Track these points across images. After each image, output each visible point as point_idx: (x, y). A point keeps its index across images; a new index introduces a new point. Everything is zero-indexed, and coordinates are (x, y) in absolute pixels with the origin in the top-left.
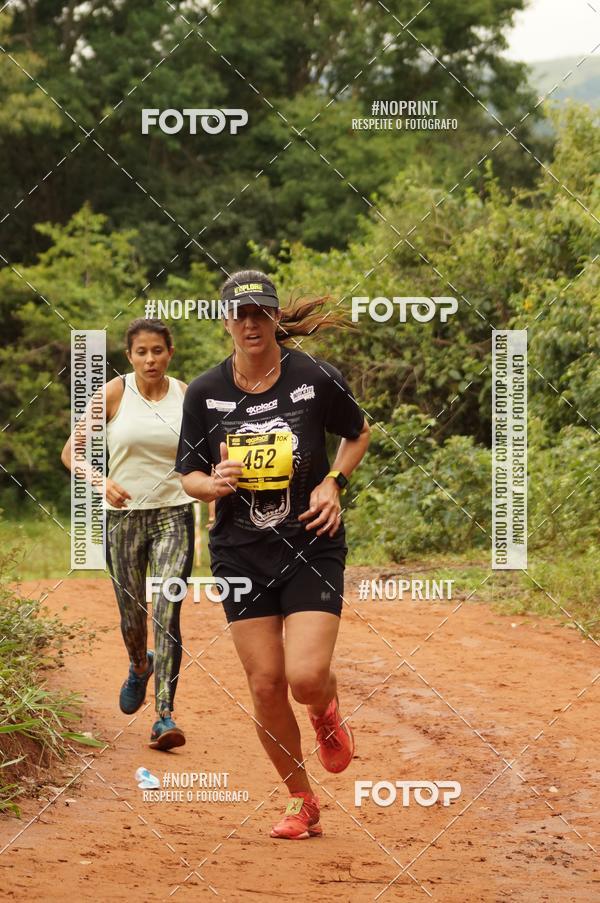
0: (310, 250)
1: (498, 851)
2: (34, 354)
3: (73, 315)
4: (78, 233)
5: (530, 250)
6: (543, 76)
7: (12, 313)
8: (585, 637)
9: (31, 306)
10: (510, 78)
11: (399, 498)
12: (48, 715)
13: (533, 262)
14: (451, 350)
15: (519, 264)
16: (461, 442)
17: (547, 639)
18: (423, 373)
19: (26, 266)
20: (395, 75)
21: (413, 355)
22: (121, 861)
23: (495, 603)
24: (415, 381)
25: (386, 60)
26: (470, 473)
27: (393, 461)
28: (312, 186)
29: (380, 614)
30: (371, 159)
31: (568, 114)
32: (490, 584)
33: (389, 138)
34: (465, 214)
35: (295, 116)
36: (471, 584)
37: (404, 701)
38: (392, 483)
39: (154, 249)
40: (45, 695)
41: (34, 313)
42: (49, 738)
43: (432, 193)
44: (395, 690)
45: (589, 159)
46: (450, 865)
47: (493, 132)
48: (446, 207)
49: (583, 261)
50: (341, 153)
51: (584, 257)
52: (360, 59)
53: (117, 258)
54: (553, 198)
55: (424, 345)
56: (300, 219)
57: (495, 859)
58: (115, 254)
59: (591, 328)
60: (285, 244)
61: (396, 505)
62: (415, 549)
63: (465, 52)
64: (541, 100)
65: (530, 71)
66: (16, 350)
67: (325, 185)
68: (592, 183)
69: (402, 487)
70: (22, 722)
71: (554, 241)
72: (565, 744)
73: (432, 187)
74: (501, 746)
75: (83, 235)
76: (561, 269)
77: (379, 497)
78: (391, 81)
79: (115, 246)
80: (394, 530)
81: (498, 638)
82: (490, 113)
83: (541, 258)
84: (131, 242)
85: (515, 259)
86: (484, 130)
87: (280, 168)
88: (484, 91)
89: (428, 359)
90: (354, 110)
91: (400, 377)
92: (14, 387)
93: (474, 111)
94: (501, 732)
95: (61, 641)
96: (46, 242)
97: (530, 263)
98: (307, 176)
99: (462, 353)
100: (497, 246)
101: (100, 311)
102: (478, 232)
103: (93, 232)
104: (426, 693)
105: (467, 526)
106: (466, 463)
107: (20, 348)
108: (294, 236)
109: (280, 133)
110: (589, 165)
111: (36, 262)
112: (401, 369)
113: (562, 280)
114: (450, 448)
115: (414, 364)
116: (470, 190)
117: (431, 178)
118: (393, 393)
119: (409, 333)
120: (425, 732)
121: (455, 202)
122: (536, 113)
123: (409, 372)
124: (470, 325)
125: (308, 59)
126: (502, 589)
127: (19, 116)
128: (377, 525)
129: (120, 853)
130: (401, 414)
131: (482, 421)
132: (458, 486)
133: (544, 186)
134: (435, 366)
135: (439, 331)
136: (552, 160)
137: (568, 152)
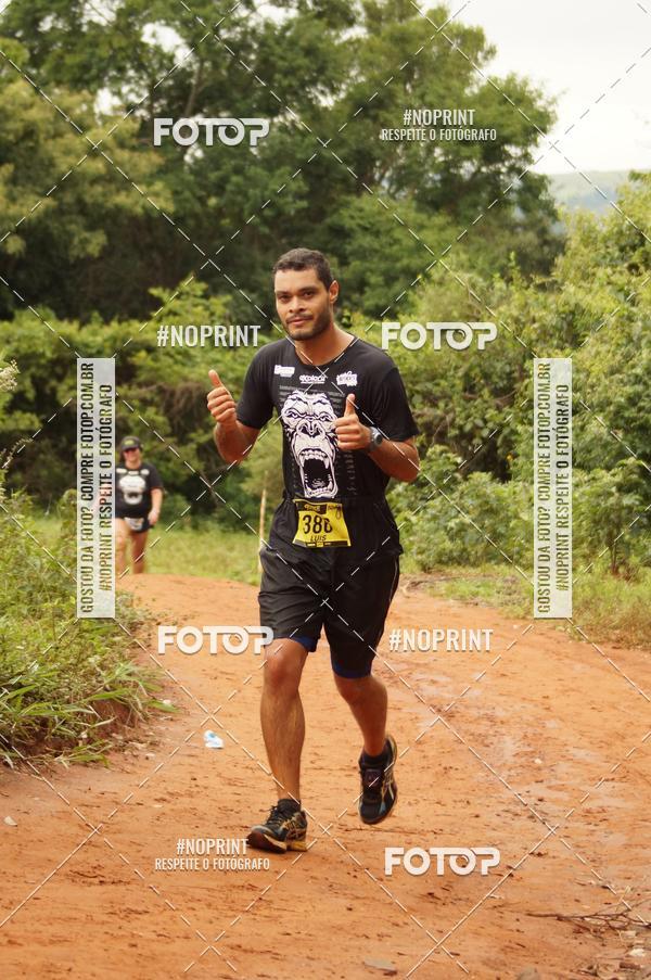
0: (367, 319)
1: (490, 809)
2: (145, 392)
3: (176, 362)
4: (183, 297)
5: (544, 325)
6: (561, 187)
7: (129, 359)
8: (572, 638)
9: (143, 354)
10: (533, 187)
11: (429, 521)
12: (136, 685)
13: (545, 334)
14: (476, 403)
15: (534, 337)
16: (481, 477)
17: (541, 639)
18: (454, 420)
19: (141, 321)
20: (443, 181)
21: (446, 405)
22: (187, 807)
23: (501, 608)
24: (446, 427)
25: (436, 168)
26: (487, 503)
27: (426, 490)
28: (373, 266)
29: (409, 613)
30: (419, 247)
31: (577, 218)
32: (499, 593)
33: (436, 230)
34: (493, 294)
35: (361, 210)
36: (483, 592)
37: (424, 685)
38: (425, 508)
39: (244, 312)
40: (136, 669)
41: (145, 359)
42: (136, 704)
43: (467, 276)
44: (417, 675)
45: (593, 255)
46: (449, 819)
47: (519, 230)
48: (478, 288)
49: (584, 336)
50: (397, 241)
51: (586, 333)
52: (415, 167)
53: (214, 318)
54: (563, 284)
55: (454, 398)
56: (362, 292)
57: (488, 816)
58: (212, 314)
59: (589, 390)
60: (347, 313)
61: (427, 526)
62: (440, 562)
63: (500, 165)
64: (556, 206)
65: (550, 183)
66: (130, 389)
67: (383, 266)
68: (594, 274)
69: (431, 511)
70: (114, 690)
71: (563, 318)
72: (551, 724)
73: (467, 271)
74: (499, 724)
75: (187, 299)
76: (567, 341)
77: (414, 519)
78: (439, 185)
79: (212, 308)
80: (424, 545)
81: (502, 636)
82: (517, 214)
83: (551, 332)
84: (226, 305)
85: (531, 331)
86: (512, 227)
87: (347, 252)
88: (513, 197)
89: (458, 409)
90: (409, 207)
91: (436, 422)
92: (127, 418)
93: (504, 212)
94: (500, 713)
95: (151, 627)
96: (158, 303)
97: (543, 336)
98: (369, 258)
99: (486, 405)
100: (517, 321)
101: (199, 360)
102: (502, 309)
103: (195, 296)
104: (442, 679)
105: (483, 545)
106: (485, 495)
107: (134, 387)
108: (356, 306)
109: (348, 223)
110: (593, 259)
111: (149, 318)
112: (436, 417)
113: (568, 351)
114: (471, 481)
115: (447, 412)
116: (497, 275)
117: (467, 264)
118: (429, 436)
119: (443, 388)
120: (439, 710)
121: (485, 284)
122: (553, 214)
123: (443, 419)
124: (493, 383)
125: (373, 166)
126: (508, 597)
127: (141, 203)
128: (410, 541)
129: (186, 800)
130: (434, 453)
131: (499, 460)
132: (477, 512)
133: (556, 274)
134: (463, 415)
135: (468, 387)
136: (564, 254)
137: (576, 249)
